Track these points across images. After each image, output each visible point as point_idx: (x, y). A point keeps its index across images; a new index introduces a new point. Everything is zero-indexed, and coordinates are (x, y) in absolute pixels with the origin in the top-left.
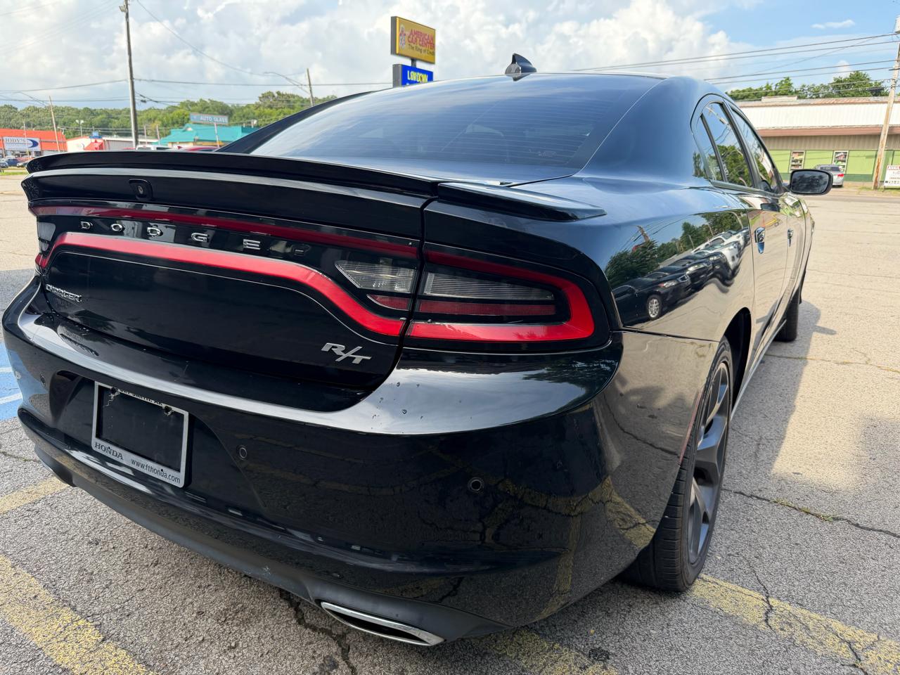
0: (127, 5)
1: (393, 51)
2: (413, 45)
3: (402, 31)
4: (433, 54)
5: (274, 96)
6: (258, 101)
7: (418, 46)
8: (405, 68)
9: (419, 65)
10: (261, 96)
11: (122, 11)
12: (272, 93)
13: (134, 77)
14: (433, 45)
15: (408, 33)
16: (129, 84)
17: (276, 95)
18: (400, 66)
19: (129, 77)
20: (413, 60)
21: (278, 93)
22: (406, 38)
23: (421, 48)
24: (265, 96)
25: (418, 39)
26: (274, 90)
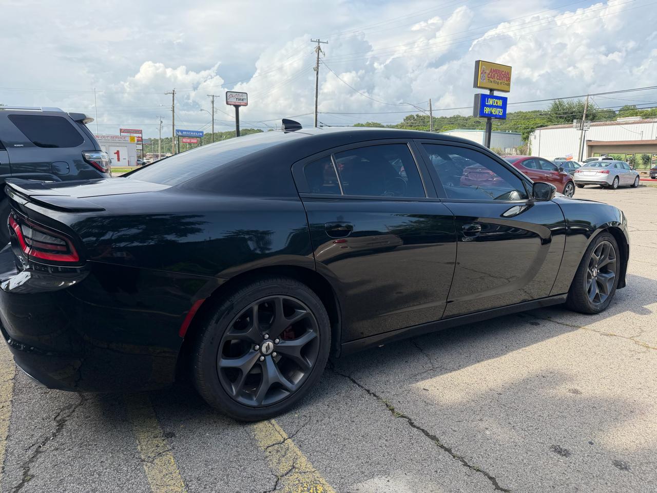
0: (318, 66)
1: (476, 86)
2: (491, 79)
3: (483, 71)
4: (509, 85)
5: (414, 118)
6: (403, 121)
7: (496, 80)
8: (484, 97)
9: (496, 93)
10: (405, 118)
11: (315, 70)
12: (413, 116)
13: (318, 111)
14: (509, 79)
15: (488, 72)
16: (314, 115)
17: (416, 117)
18: (480, 95)
19: (315, 111)
20: (491, 90)
21: (417, 116)
22: (486, 75)
23: (498, 81)
24: (408, 118)
25: (496, 75)
26: (414, 114)
